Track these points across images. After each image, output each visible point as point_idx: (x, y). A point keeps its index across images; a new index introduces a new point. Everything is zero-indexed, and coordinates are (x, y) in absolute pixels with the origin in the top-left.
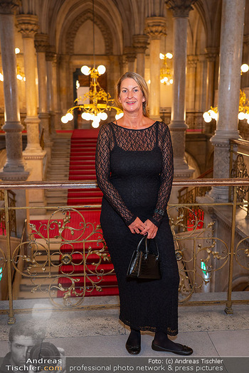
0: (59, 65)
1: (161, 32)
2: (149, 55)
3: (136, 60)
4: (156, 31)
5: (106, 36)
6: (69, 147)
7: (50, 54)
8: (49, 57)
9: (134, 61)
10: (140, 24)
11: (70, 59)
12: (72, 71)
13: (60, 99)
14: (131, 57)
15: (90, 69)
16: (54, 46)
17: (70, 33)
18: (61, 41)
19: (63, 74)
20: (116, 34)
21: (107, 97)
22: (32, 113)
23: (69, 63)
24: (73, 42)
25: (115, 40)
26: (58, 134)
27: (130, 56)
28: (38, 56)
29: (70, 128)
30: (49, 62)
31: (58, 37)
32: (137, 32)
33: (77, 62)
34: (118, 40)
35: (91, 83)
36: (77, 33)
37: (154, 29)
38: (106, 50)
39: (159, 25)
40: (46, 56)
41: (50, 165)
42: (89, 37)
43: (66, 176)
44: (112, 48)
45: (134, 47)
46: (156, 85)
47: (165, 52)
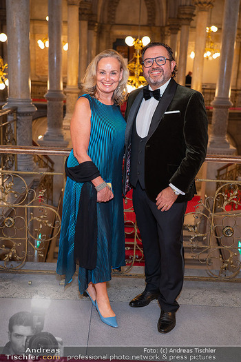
0: (100, 34)
2: (195, 28)
3: (179, 32)
5: (149, 6)
7: (92, 23)
8: (91, 26)
9: (177, 33)
11: (110, 29)
12: (112, 41)
14: (175, 29)
15: (134, 40)
16: (96, 15)
17: (113, 2)
18: (103, 9)
19: (103, 44)
20: (160, 4)
22: (72, 83)
23: (109, 32)
24: (115, 10)
25: (158, 10)
27: (173, 27)
28: (80, 24)
30: (90, 31)
31: (100, 5)
33: (118, 32)
34: (161, 11)
35: (135, 54)
36: (120, 2)
38: (149, 20)
40: (89, 25)
44: (154, 18)
45: (179, 18)
46: (200, 59)
47: (210, 25)
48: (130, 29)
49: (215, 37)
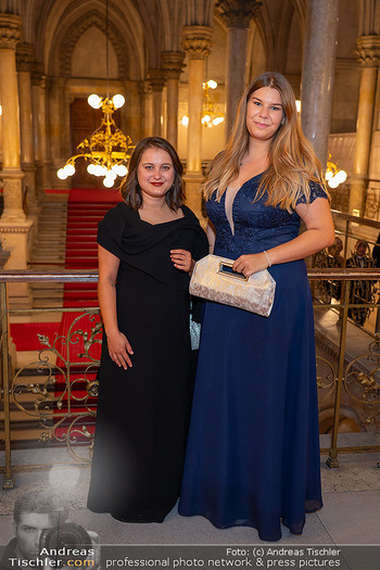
0: (49, 92)
1: (205, 48)
2: (187, 83)
3: (165, 89)
4: (199, 48)
5: (119, 52)
6: (65, 214)
7: (36, 76)
8: (35, 79)
9: (161, 91)
10: (173, 36)
11: (65, 84)
12: (68, 101)
13: (50, 144)
14: (158, 85)
15: (100, 99)
16: (43, 64)
17: (66, 46)
18: (52, 56)
19: (55, 106)
20: (134, 48)
21: (127, 141)
22: (11, 163)
23: (64, 89)
24: (70, 58)
25: (132, 57)
26: (49, 195)
27: (156, 82)
28: (18, 77)
29: (65, 187)
30: (34, 87)
31: (47, 50)
32: (168, 48)
33: (77, 89)
34: (137, 59)
35: (103, 120)
36: (77, 46)
37: (195, 44)
38: (120, 72)
39: (202, 39)
40: (32, 78)
41: (37, 242)
42: (94, 52)
43: (61, 258)
44: (128, 70)
45: (163, 70)
46: (197, 127)
47: (206, 79)
48: (93, 85)
49: (215, 95)
